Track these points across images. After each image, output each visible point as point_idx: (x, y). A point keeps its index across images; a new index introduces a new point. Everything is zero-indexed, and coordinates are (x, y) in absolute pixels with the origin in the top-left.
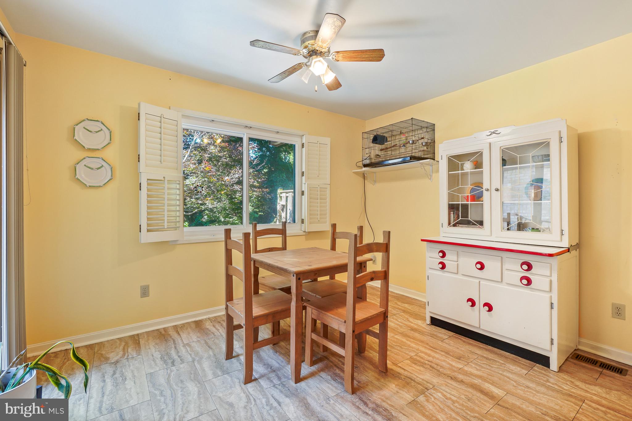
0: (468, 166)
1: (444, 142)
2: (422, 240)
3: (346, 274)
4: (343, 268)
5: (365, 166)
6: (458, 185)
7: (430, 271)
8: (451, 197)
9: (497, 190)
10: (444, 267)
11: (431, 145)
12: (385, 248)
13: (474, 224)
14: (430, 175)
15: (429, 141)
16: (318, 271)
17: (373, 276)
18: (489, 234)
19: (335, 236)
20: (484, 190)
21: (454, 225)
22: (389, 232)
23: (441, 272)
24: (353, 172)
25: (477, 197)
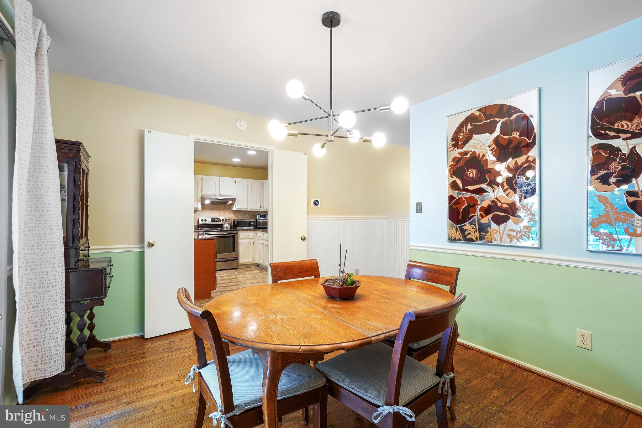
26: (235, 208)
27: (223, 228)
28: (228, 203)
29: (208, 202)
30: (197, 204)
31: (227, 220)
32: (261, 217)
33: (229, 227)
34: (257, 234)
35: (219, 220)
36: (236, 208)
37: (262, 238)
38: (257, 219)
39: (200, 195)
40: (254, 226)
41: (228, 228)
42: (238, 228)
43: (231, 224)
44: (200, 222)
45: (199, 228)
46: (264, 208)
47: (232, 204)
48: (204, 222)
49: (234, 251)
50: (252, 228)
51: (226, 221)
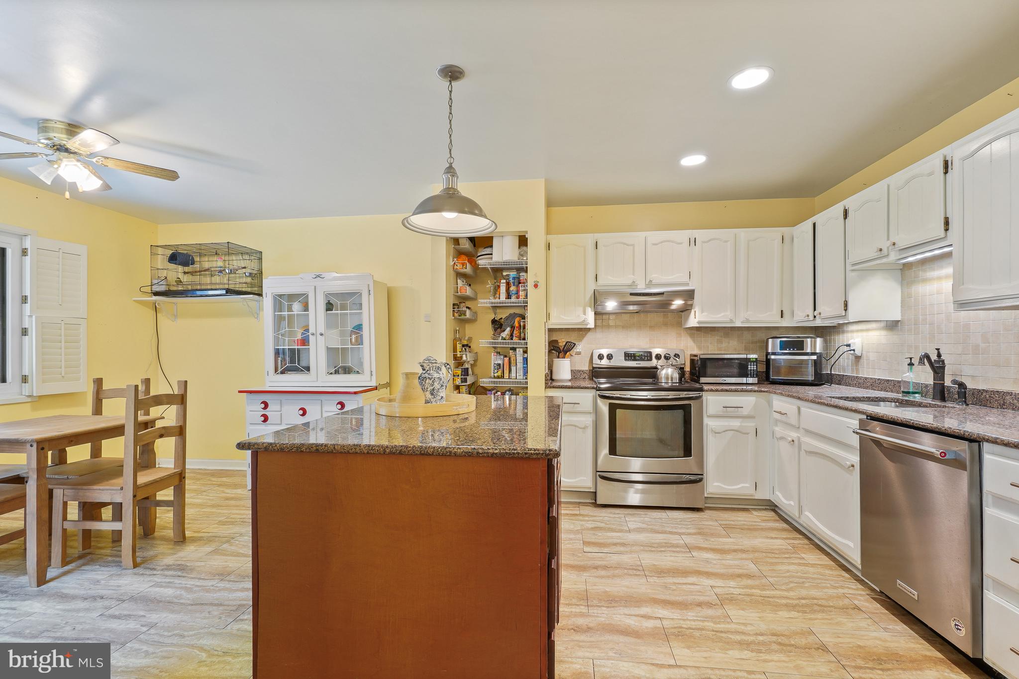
0: (297, 307)
1: (270, 277)
2: (240, 392)
3: (121, 439)
4: (116, 431)
5: (156, 294)
6: (285, 328)
7: (250, 428)
8: (276, 340)
9: (322, 335)
10: (266, 419)
11: (258, 276)
12: (181, 400)
13: (302, 371)
14: (256, 313)
15: (254, 272)
16: (73, 436)
17: (163, 432)
18: (315, 380)
19: (101, 396)
20: (310, 334)
21: (282, 373)
22: (186, 382)
23: (264, 426)
24: (134, 300)
25: (305, 341)
26: (693, 321)
27: (658, 379)
28: (673, 307)
29: (611, 305)
30: (585, 314)
31: (672, 355)
32: (784, 346)
33: (676, 376)
34: (770, 404)
35: (648, 356)
36: (697, 320)
37: (793, 421)
38: (768, 354)
39: (591, 286)
40: (757, 374)
41: (672, 379)
42: (703, 380)
43: (682, 369)
44: (596, 361)
45: (593, 376)
46: (796, 318)
47: (685, 310)
48: (605, 362)
49: (687, 452)
50: (751, 380)
51: (667, 358)
